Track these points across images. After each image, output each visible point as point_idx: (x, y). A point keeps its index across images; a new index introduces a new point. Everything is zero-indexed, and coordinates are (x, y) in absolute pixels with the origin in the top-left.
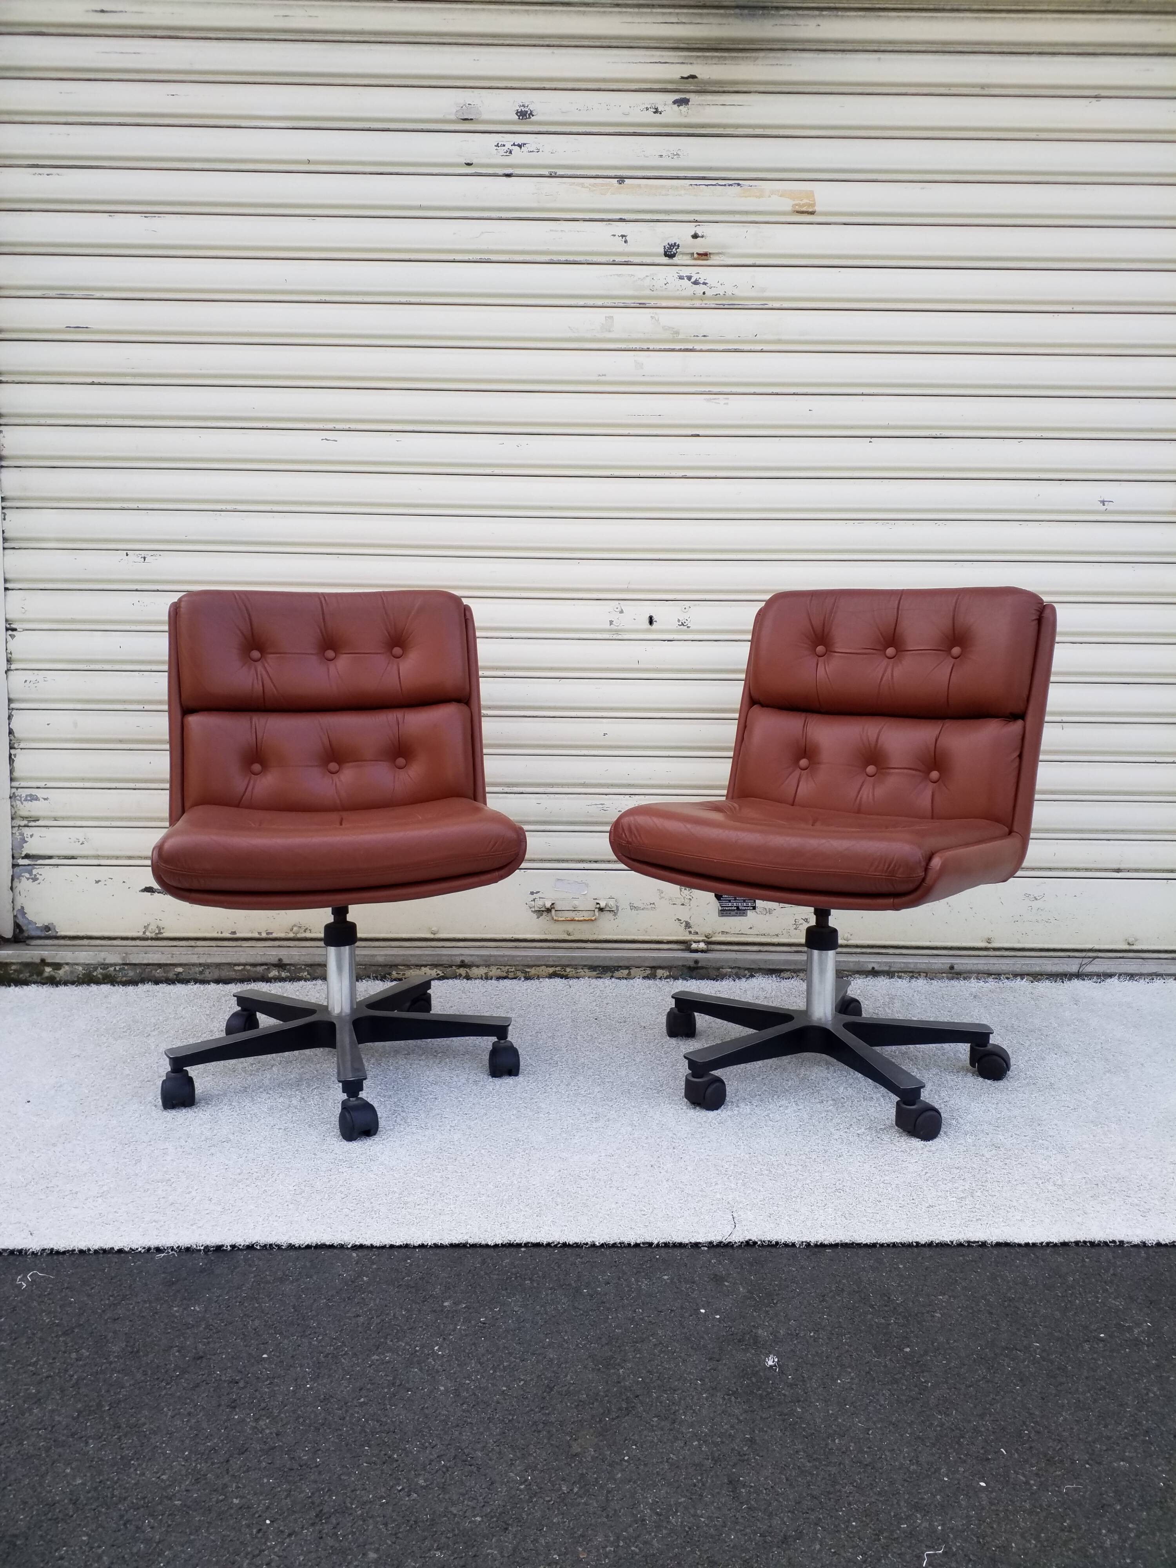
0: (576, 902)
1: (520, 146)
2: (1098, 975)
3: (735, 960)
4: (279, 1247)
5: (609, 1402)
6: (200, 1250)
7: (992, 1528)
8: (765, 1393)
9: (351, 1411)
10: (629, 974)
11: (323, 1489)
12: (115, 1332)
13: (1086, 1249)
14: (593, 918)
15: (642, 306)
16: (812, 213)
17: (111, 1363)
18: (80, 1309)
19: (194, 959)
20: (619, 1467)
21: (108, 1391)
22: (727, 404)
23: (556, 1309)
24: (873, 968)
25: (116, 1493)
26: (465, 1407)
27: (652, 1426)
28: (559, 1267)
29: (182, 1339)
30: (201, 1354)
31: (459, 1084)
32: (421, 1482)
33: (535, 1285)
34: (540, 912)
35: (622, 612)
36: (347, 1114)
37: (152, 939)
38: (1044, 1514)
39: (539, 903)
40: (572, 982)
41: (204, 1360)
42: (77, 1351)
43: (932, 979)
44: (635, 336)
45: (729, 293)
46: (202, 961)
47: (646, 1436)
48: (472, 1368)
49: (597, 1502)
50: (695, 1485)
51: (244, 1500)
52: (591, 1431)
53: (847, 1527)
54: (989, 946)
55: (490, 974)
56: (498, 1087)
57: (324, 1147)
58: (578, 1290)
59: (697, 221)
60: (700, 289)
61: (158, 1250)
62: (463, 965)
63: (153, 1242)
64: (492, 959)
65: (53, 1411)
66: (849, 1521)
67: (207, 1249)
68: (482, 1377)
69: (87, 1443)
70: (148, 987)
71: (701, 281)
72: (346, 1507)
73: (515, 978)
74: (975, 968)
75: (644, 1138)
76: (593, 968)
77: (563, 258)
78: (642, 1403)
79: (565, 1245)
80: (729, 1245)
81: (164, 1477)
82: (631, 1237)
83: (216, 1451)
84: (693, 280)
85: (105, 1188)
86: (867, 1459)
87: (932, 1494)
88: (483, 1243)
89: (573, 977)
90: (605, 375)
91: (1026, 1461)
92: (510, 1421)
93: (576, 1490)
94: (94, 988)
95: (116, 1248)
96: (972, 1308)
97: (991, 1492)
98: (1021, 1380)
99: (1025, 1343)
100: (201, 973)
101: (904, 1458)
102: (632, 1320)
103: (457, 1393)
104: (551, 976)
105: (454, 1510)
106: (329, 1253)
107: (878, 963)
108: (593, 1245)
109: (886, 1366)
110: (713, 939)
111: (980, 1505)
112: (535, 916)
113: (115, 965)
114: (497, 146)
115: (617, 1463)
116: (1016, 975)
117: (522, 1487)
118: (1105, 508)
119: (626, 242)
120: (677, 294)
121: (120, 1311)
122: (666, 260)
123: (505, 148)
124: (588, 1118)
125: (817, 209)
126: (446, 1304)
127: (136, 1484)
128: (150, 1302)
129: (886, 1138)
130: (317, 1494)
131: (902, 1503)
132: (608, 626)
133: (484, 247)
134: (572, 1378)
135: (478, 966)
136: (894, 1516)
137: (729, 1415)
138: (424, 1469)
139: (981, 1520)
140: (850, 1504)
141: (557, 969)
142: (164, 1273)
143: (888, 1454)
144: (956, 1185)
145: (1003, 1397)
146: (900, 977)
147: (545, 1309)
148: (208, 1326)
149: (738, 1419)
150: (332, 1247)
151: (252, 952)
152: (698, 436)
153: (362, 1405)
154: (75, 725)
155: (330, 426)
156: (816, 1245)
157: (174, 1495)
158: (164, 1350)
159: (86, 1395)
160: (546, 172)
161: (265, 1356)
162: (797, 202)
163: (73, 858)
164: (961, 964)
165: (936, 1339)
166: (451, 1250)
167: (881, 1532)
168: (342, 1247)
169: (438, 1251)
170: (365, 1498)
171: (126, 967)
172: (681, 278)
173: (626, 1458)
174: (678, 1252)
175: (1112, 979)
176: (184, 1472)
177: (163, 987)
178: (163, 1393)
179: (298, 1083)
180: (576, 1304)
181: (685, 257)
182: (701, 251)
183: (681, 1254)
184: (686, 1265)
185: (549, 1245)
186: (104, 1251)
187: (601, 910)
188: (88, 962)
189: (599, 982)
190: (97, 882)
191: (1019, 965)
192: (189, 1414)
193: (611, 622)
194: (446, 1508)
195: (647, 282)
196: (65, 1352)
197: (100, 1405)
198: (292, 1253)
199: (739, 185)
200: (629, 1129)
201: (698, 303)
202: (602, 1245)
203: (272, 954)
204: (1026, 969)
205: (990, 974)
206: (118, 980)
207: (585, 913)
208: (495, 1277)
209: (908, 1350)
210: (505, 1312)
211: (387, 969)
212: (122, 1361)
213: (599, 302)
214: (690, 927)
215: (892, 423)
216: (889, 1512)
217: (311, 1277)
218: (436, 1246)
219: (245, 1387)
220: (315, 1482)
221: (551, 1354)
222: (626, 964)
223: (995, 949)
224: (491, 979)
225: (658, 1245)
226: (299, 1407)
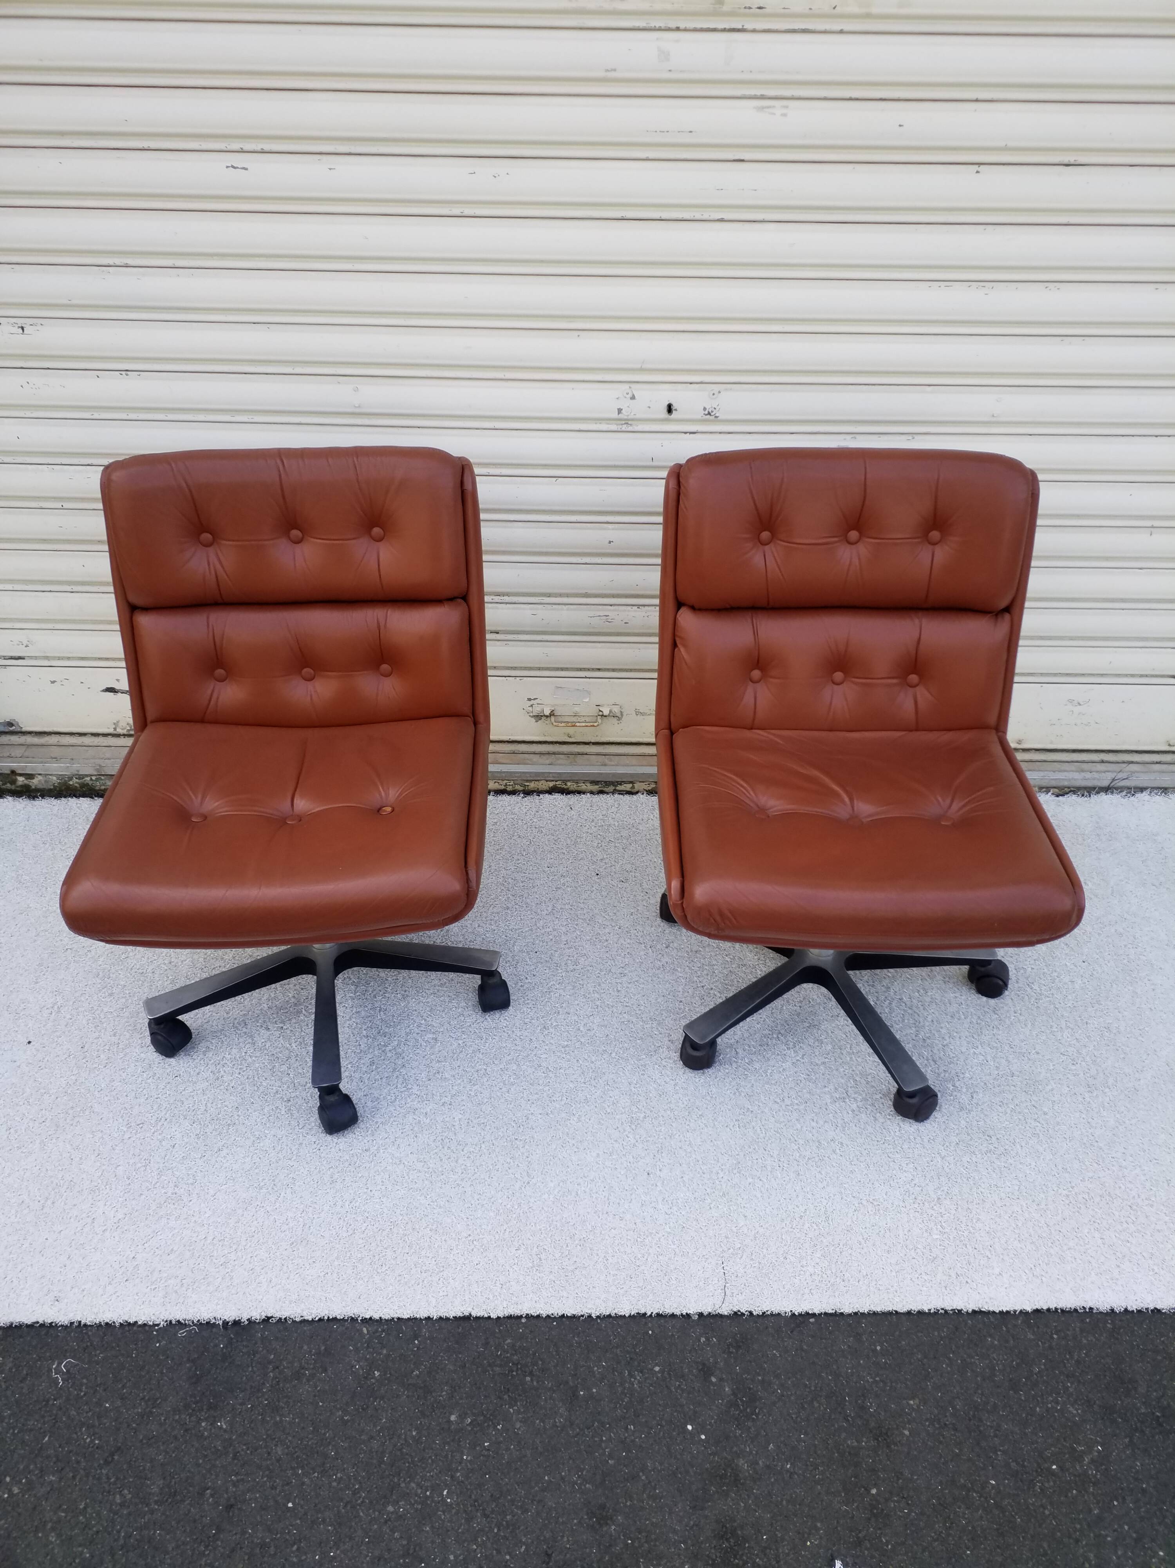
0: (577, 709)
2: (1130, 789)
4: (293, 1320)
6: (219, 1328)
12: (151, 1462)
14: (596, 724)
17: (152, 1512)
18: (116, 1421)
23: (554, 1425)
28: (557, 1351)
29: (213, 1475)
30: (232, 1500)
33: (535, 1382)
34: (538, 717)
35: (633, 398)
37: (124, 736)
39: (537, 710)
41: (236, 1510)
42: (120, 1492)
48: (478, 1524)
56: (490, 1022)
58: (574, 1391)
61: (180, 1325)
63: (174, 1309)
67: (226, 1325)
73: (514, 793)
76: (595, 783)
88: (486, 1315)
89: (574, 791)
90: (615, 70)
95: (140, 1319)
96: (939, 1420)
98: (973, 1540)
99: (982, 1479)
102: (624, 1443)
104: (550, 791)
106: (341, 1327)
108: (590, 1316)
109: (852, 1518)
112: (533, 720)
113: (91, 775)
121: (153, 1426)
126: (452, 1418)
128: (180, 1412)
132: (615, 415)
134: (568, 1540)
141: (557, 783)
142: (188, 1361)
147: (544, 1425)
148: (235, 1454)
150: (343, 1321)
152: (743, 161)
156: (801, 1317)
158: (198, 1494)
161: (290, 1505)
163: (20, 658)
165: (902, 1474)
166: (455, 1324)
168: (352, 1319)
169: (443, 1325)
174: (669, 1324)
175: (1143, 794)
180: (573, 1416)
183: (673, 1327)
184: (676, 1345)
185: (548, 1317)
187: (604, 716)
188: (62, 773)
189: (602, 798)
190: (53, 682)
191: (1047, 776)
193: (620, 411)
196: (109, 1493)
198: (306, 1328)
204: (1053, 782)
206: (97, 789)
207: (587, 718)
208: (498, 1369)
209: (874, 1491)
210: (507, 1431)
212: (161, 1509)
215: (1011, 144)
217: (326, 1371)
222: (630, 780)
225: (650, 1315)
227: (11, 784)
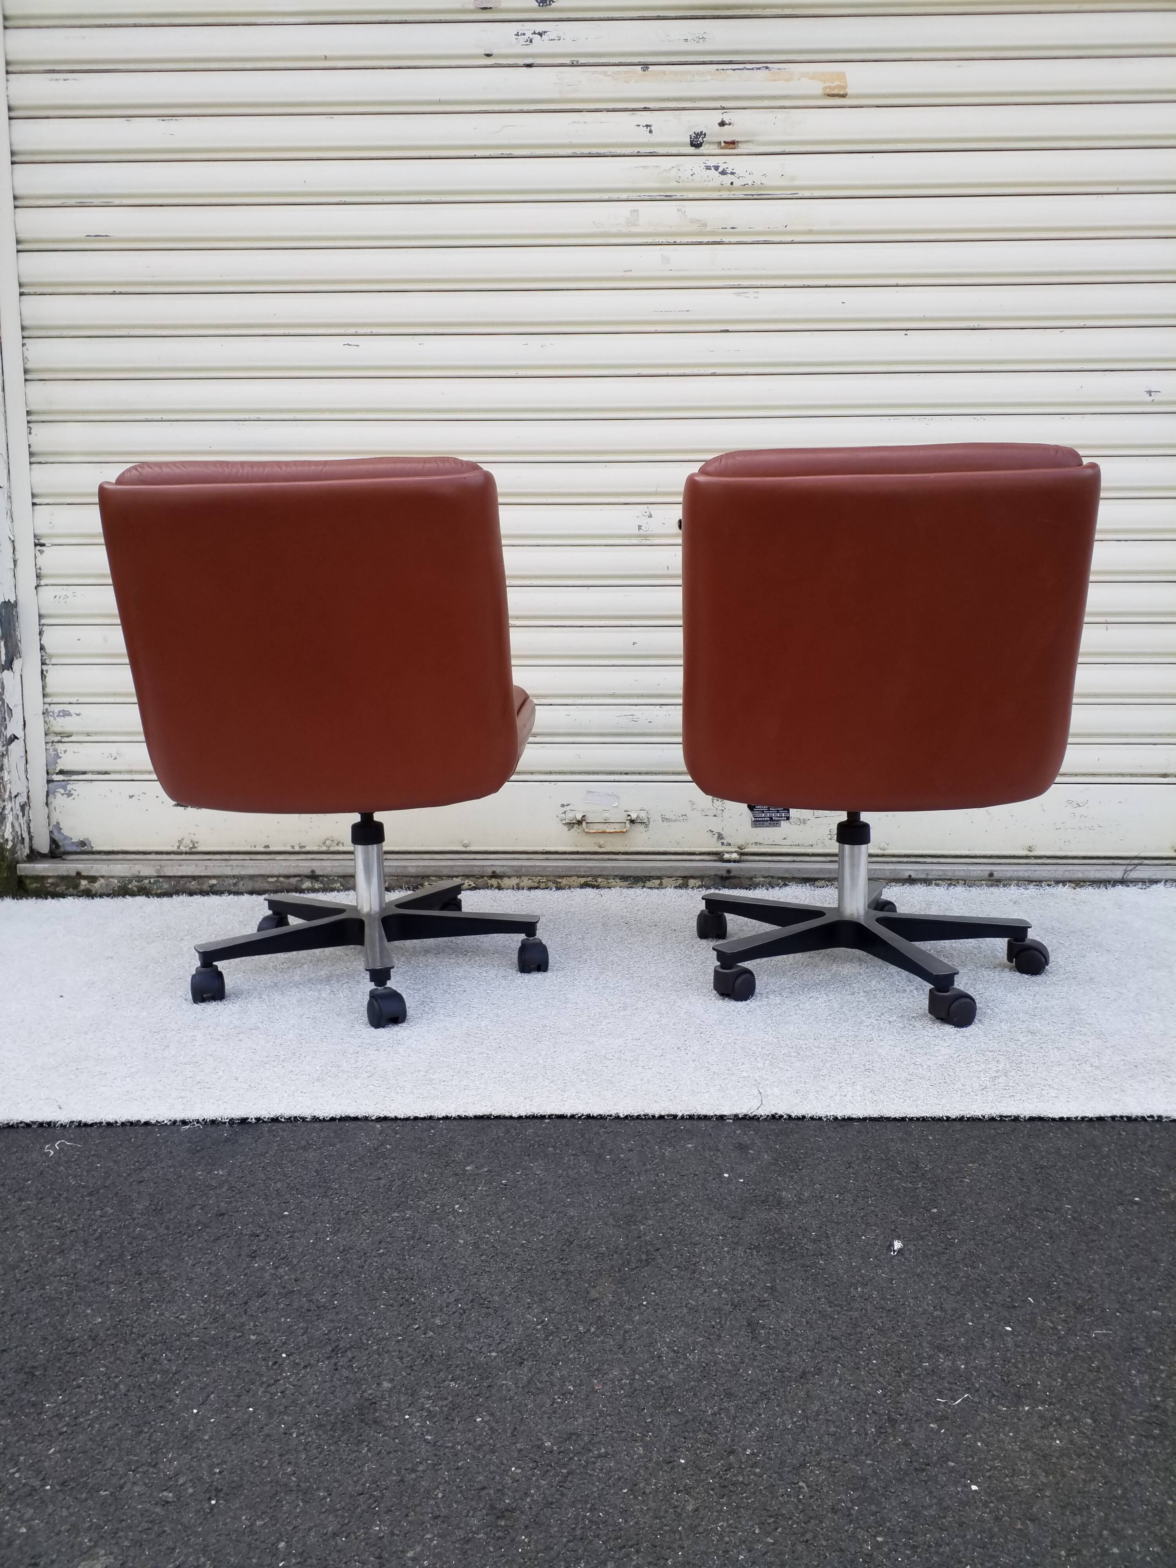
0: (606, 815)
1: (540, 34)
2: (1143, 881)
3: (769, 869)
4: (304, 1119)
5: (628, 1254)
6: (225, 1123)
7: (1016, 1367)
8: (787, 1248)
9: (369, 1261)
10: (661, 884)
11: (340, 1327)
12: (139, 1193)
13: (1123, 1123)
14: (625, 830)
15: (669, 199)
16: (843, 96)
17: (134, 1219)
18: (106, 1173)
19: (229, 872)
20: (636, 1310)
21: (131, 1243)
22: (757, 298)
23: (578, 1173)
24: (910, 876)
25: (135, 1330)
26: (483, 1258)
27: (672, 1276)
28: (583, 1136)
29: (205, 1198)
30: (223, 1211)
31: (488, 978)
32: (438, 1322)
33: (558, 1151)
34: (570, 825)
35: (650, 516)
36: (375, 1002)
37: (186, 853)
38: (1072, 1356)
39: (570, 816)
40: (603, 891)
41: (226, 1217)
42: (102, 1209)
43: (970, 887)
44: (661, 229)
45: (758, 182)
46: (236, 872)
47: (665, 1284)
48: (491, 1224)
49: (614, 1340)
50: (714, 1327)
51: (261, 1337)
52: (610, 1279)
53: (868, 1364)
54: (1030, 854)
55: (522, 884)
56: (526, 981)
57: (352, 1033)
58: (600, 1156)
59: (724, 108)
60: (727, 179)
61: (184, 1122)
62: (494, 876)
63: (179, 1116)
64: (524, 870)
65: (75, 1260)
66: (869, 1359)
67: (232, 1121)
68: (502, 1231)
69: (108, 1288)
70: (184, 898)
71: (729, 171)
72: (363, 1343)
73: (547, 888)
74: (1015, 874)
75: (671, 1024)
76: (624, 878)
77: (586, 151)
78: (661, 1255)
79: (589, 1117)
80: (755, 1118)
81: (183, 1317)
82: (656, 1110)
83: (235, 1295)
84: (720, 170)
85: (133, 1070)
86: (890, 1305)
87: (955, 1336)
88: (507, 1114)
89: (604, 887)
90: (631, 271)
91: (1054, 1309)
92: (528, 1270)
93: (593, 1330)
94: (129, 899)
95: (143, 1121)
96: (1002, 1174)
97: (1016, 1336)
98: (1051, 1238)
99: (1057, 1204)
100: (235, 884)
101: (928, 1304)
102: (655, 1183)
103: (476, 1245)
104: (583, 886)
105: (470, 1347)
106: (353, 1125)
107: (915, 870)
108: (618, 1117)
109: (911, 1225)
110: (746, 850)
111: (1006, 1347)
112: (566, 828)
113: (150, 877)
114: (517, 35)
115: (635, 1308)
116: (1058, 882)
117: (539, 1327)
118: (1151, 398)
119: (651, 132)
120: (704, 184)
121: (145, 1175)
122: (692, 150)
123: (526, 37)
124: (616, 1007)
125: (849, 91)
126: (468, 1168)
127: (154, 1323)
128: (175, 1167)
129: (918, 1025)
130: (334, 1332)
131: (924, 1344)
132: (636, 531)
133: (505, 142)
134: (592, 1234)
135: (509, 877)
136: (916, 1355)
137: (751, 1266)
138: (441, 1310)
139: (1006, 1361)
140: (870, 1345)
141: (589, 879)
142: (189, 1142)
143: (911, 1301)
144: (990, 1066)
145: (1032, 1253)
146: (937, 885)
147: (567, 1173)
148: (231, 1188)
149: (759, 1269)
150: (356, 1119)
151: (284, 864)
152: (727, 331)
153: (381, 1255)
154: (105, 640)
155: (352, 331)
156: (843, 1119)
157: (192, 1332)
158: (187, 1208)
159: (109, 1247)
160: (567, 61)
161: (286, 1213)
162: (828, 84)
163: (106, 773)
164: (1000, 871)
165: (965, 1202)
166: (475, 1122)
167: (902, 1369)
168: (366, 1119)
169: (462, 1122)
170: (381, 1336)
171: (161, 880)
172: (708, 168)
173: (645, 1303)
174: (703, 1124)
175: (1159, 885)
176: (202, 1312)
177: (197, 898)
178: (185, 1244)
179: (328, 979)
180: (599, 1169)
181: (712, 146)
182: (729, 139)
183: (706, 1126)
184: (710, 1135)
185: (573, 1116)
186: (131, 1123)
187: (632, 822)
188: (122, 875)
189: (631, 891)
190: (131, 797)
191: (1061, 872)
192: (210, 1263)
193: (640, 527)
194: (462, 1344)
195: (673, 173)
196: (90, 1210)
197: (121, 1256)
198: (317, 1125)
199: (767, 68)
200: (657, 1016)
201: (725, 194)
202: (626, 1117)
203: (304, 866)
204: (1068, 876)
205: (1030, 881)
206: (153, 892)
207: (616, 826)
208: (518, 1145)
209: (935, 1210)
210: (526, 1175)
211: (419, 880)
212: (145, 1217)
213: (624, 196)
214: (722, 838)
215: (928, 315)
216: (911, 1352)
217: (334, 1145)
218: (460, 1117)
219: (265, 1240)
220: (333, 1321)
221: (572, 1212)
222: (659, 874)
223: (1036, 857)
224: (523, 889)
225: (682, 1117)
226: (319, 1257)
227: (74, 889)
